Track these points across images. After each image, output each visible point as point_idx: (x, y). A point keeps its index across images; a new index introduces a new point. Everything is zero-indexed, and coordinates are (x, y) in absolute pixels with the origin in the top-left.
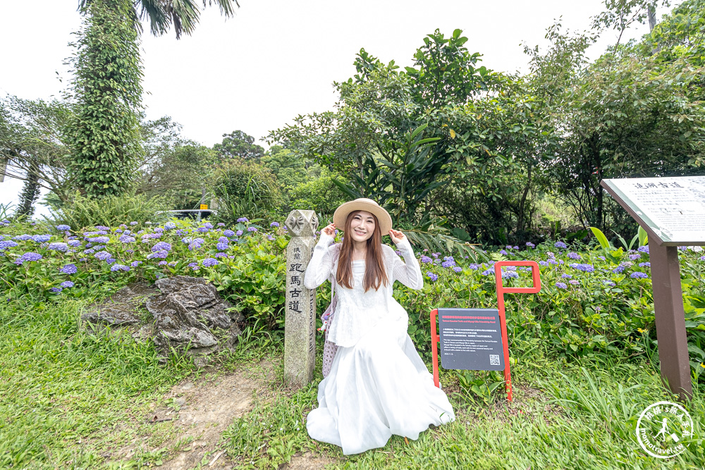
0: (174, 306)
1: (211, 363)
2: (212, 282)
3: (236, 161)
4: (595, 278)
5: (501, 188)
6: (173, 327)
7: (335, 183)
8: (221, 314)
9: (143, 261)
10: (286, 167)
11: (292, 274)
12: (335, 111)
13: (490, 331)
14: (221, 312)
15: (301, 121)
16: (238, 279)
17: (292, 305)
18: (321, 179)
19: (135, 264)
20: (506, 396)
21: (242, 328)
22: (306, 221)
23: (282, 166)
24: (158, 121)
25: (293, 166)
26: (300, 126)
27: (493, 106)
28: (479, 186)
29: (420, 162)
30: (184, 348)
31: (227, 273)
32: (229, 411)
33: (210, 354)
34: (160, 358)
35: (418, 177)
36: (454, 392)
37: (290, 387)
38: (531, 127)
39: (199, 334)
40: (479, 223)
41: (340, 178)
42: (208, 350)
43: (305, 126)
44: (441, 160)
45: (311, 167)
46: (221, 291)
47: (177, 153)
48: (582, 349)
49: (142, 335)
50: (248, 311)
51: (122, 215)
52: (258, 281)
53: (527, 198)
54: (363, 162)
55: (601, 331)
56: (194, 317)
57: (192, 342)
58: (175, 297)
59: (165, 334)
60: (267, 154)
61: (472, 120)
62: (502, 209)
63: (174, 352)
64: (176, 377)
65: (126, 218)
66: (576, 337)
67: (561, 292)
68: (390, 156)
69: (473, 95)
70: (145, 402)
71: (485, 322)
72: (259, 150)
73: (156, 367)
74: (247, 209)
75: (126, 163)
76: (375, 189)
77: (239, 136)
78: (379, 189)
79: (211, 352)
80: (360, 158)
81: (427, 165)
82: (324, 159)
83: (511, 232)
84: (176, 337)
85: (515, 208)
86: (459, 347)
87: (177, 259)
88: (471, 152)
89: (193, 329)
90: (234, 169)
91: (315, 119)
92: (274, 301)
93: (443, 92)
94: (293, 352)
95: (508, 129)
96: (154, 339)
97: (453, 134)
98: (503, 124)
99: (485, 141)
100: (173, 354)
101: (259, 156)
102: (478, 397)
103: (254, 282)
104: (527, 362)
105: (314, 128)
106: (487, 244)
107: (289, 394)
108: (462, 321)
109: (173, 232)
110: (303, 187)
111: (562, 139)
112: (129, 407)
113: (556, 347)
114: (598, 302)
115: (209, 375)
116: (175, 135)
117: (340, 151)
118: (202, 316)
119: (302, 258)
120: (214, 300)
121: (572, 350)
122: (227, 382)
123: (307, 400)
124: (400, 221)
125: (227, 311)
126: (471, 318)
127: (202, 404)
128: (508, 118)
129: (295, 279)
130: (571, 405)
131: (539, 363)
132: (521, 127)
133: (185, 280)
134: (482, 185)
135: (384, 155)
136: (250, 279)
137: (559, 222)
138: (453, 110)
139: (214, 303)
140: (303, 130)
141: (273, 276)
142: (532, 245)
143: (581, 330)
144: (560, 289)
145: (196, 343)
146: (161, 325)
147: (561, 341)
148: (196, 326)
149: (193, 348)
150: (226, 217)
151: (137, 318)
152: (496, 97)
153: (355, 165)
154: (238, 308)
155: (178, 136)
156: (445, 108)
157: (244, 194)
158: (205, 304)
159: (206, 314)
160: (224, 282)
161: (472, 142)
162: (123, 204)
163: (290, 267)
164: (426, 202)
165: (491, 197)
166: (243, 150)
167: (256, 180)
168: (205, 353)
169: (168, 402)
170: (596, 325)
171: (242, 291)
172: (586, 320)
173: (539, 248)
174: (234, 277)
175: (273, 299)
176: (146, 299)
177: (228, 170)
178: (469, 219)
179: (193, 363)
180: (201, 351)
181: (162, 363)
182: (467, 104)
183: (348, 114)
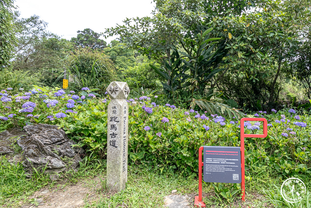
0: (36, 142)
1: (61, 178)
2: (62, 128)
3: (84, 50)
4: (306, 130)
5: (259, 74)
6: (35, 156)
7: (152, 68)
8: (68, 148)
9: (17, 114)
10: (121, 56)
11: (112, 123)
12: (151, 16)
13: (234, 160)
14: (68, 147)
15: (128, 23)
16: (80, 127)
17: (112, 143)
18: (143, 64)
19: (11, 116)
20: (240, 198)
21: (82, 157)
22: (120, 89)
23: (118, 55)
24: (29, 19)
25: (126, 55)
26: (127, 26)
27: (258, 18)
28: (244, 72)
29: (208, 54)
30: (43, 169)
31: (73, 122)
32: (71, 206)
33: (60, 173)
34: (27, 175)
35: (206, 65)
36: (212, 196)
37: (110, 192)
38: (281, 34)
39: (53, 160)
40: (245, 96)
41: (156, 64)
42: (59, 170)
43: (131, 27)
44: (222, 54)
45: (138, 56)
46: (68, 134)
47: (44, 43)
48: (292, 172)
49: (15, 160)
50: (86, 147)
51: (3, 84)
52: (93, 128)
53: (277, 81)
54: (171, 54)
55: (304, 162)
56: (50, 150)
57: (48, 165)
58: (36, 137)
59: (30, 160)
60: (109, 46)
61: (243, 27)
62: (261, 88)
63: (36, 171)
64: (37, 186)
65: (7, 85)
66: (289, 165)
67: (284, 139)
68: (190, 50)
69: (245, 10)
70: (16, 201)
71: (232, 155)
72: (103, 43)
73: (24, 180)
74: (92, 83)
75: (4, 47)
76: (178, 72)
77: (89, 32)
78: (181, 72)
79: (61, 171)
80: (168, 51)
81: (213, 57)
82: (145, 50)
83: (265, 103)
84: (37, 162)
85: (269, 88)
86: (215, 169)
87: (40, 113)
88: (242, 50)
89: (48, 157)
90: (83, 54)
91: (138, 21)
92: (104, 141)
93: (226, 7)
94: (112, 172)
95: (266, 34)
96: (23, 163)
97: (230, 36)
98: (263, 30)
99: (251, 42)
100: (35, 173)
101: (103, 47)
102: (225, 198)
103: (90, 128)
104: (258, 179)
105: (137, 28)
106: (248, 110)
107: (109, 196)
108: (217, 154)
109: (38, 96)
110: (131, 70)
111: (301, 43)
112: (5, 203)
113: (277, 171)
114: (306, 145)
115: (59, 185)
116: (41, 30)
117: (155, 45)
118: (55, 149)
119: (118, 113)
120: (63, 139)
121: (286, 173)
122: (71, 189)
123: (120, 199)
124: (194, 93)
125: (72, 146)
126: (223, 152)
127: (54, 202)
128: (267, 27)
129: (113, 127)
130: (279, 204)
131: (266, 180)
132: (275, 33)
133: (44, 126)
134: (246, 71)
135: (185, 49)
136: (88, 127)
137: (295, 97)
138: (232, 19)
139: (63, 141)
140: (129, 29)
141: (102, 125)
142: (275, 111)
143: (293, 161)
144: (283, 137)
145: (51, 166)
146: (27, 155)
147: (280, 167)
148: (51, 155)
149: (48, 169)
150: (79, 88)
151: (12, 150)
152: (260, 12)
153: (166, 55)
154: (79, 145)
155: (44, 31)
156: (226, 18)
157: (90, 73)
158: (57, 142)
159: (58, 148)
160: (70, 129)
161: (242, 42)
162: (4, 76)
163: (110, 119)
164: (211, 82)
165: (253, 79)
166: (91, 43)
167: (98, 63)
168: (57, 173)
169: (31, 200)
170: (301, 158)
171: (83, 134)
172: (296, 155)
173: (279, 113)
174: (77, 125)
175: (103, 140)
176: (19, 139)
177: (79, 56)
178: (239, 94)
179: (49, 178)
180: (54, 171)
181: (28, 178)
182: (241, 16)
183: (159, 19)
